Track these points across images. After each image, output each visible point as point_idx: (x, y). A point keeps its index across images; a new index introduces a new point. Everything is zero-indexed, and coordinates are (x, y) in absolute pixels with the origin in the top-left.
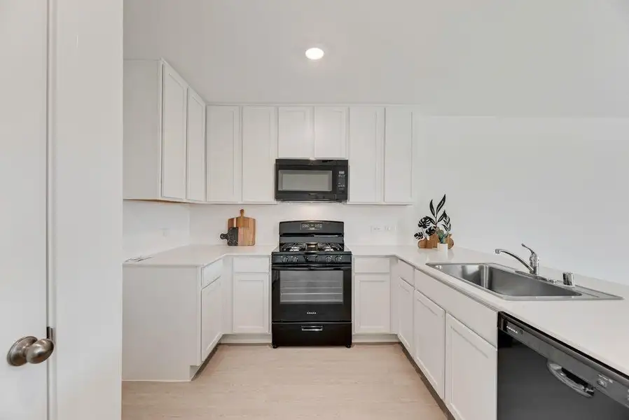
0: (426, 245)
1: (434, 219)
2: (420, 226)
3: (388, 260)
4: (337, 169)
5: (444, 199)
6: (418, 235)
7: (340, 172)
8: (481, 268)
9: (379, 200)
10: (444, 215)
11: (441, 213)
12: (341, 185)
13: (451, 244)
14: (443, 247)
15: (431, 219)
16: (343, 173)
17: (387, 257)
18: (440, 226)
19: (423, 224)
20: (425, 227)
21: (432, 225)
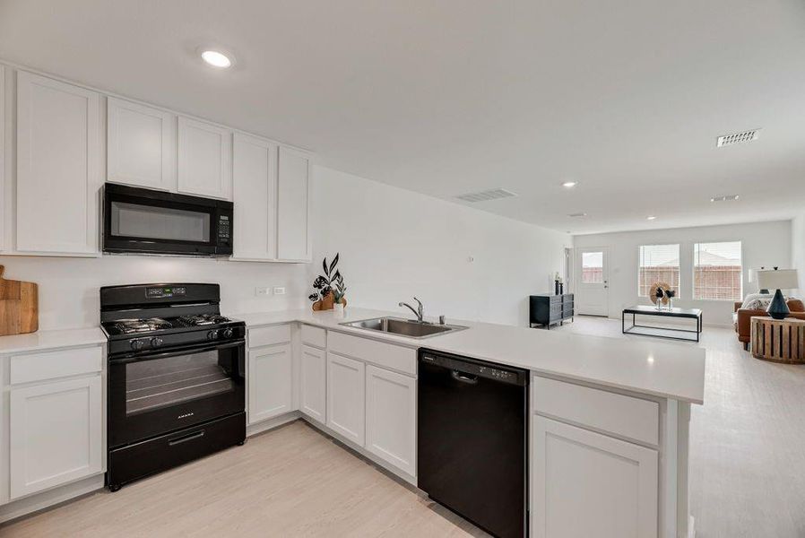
0: (321, 307)
1: (327, 278)
2: (315, 286)
3: (288, 328)
4: (218, 212)
5: (337, 258)
6: (313, 297)
7: (222, 217)
8: (382, 321)
9: (271, 257)
10: (338, 274)
11: (334, 272)
12: (223, 235)
13: (345, 304)
14: (339, 307)
15: (324, 279)
16: (226, 218)
17: (287, 323)
18: (334, 286)
19: (317, 285)
20: (320, 287)
21: (326, 285)
